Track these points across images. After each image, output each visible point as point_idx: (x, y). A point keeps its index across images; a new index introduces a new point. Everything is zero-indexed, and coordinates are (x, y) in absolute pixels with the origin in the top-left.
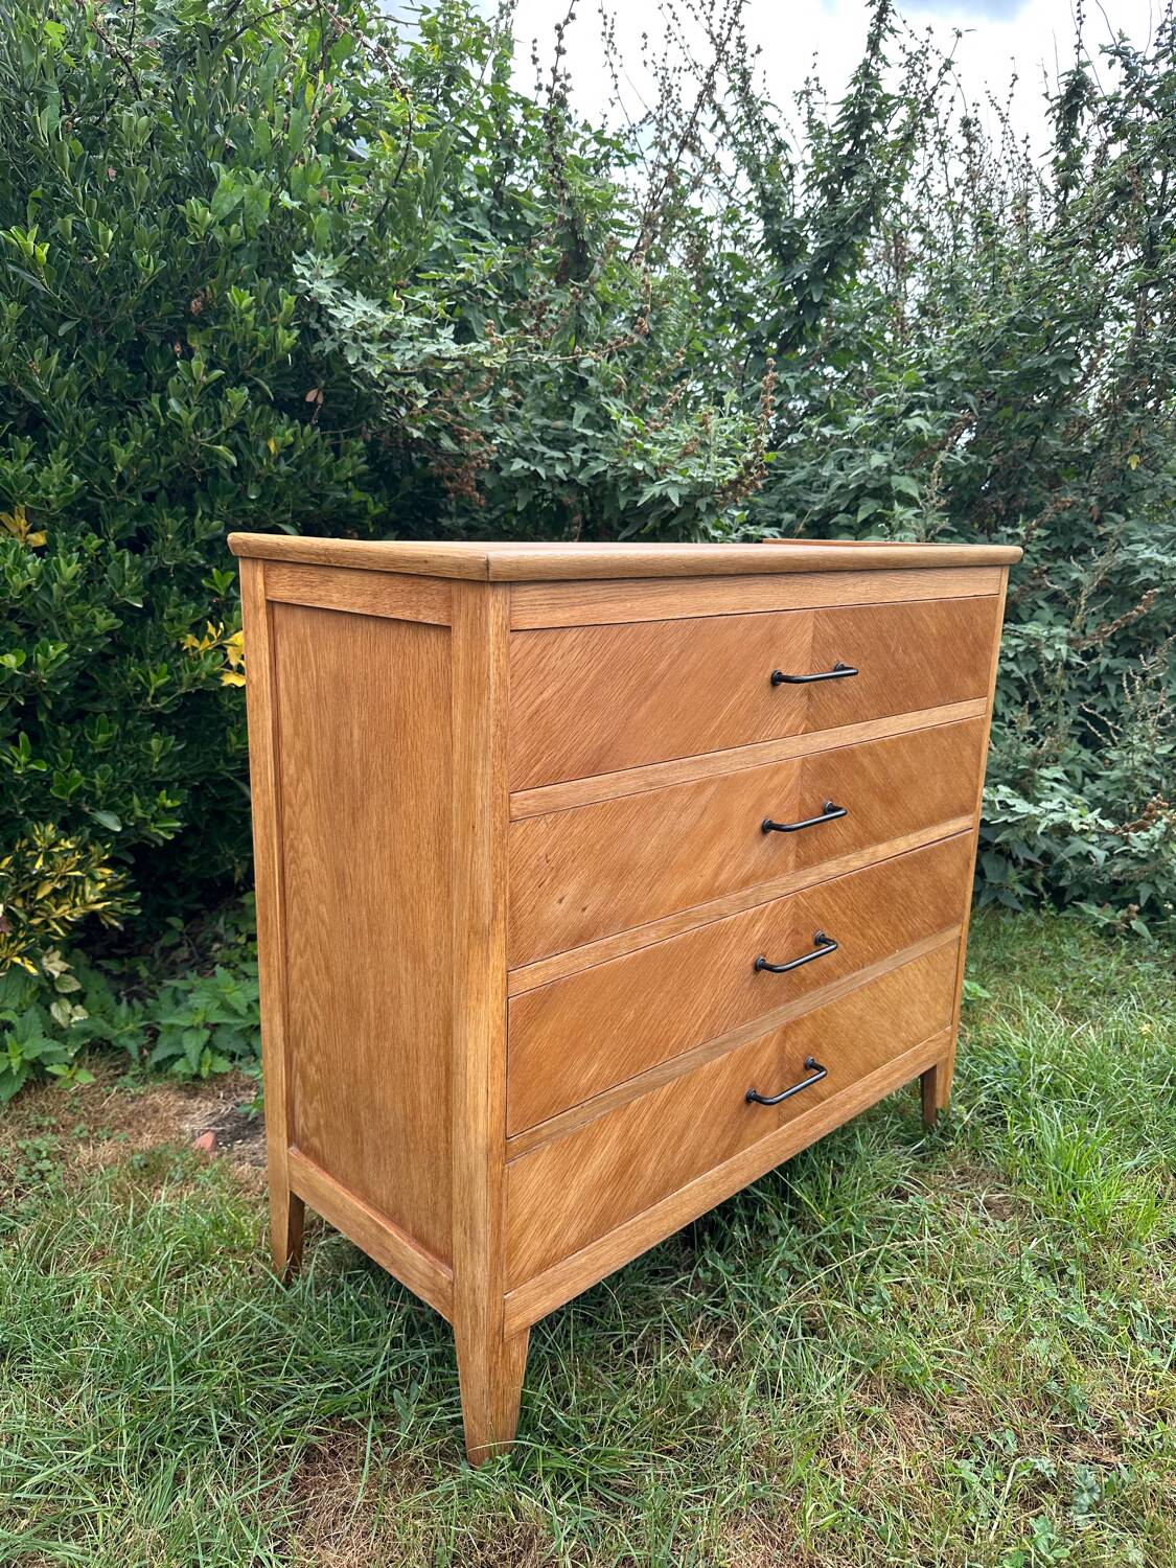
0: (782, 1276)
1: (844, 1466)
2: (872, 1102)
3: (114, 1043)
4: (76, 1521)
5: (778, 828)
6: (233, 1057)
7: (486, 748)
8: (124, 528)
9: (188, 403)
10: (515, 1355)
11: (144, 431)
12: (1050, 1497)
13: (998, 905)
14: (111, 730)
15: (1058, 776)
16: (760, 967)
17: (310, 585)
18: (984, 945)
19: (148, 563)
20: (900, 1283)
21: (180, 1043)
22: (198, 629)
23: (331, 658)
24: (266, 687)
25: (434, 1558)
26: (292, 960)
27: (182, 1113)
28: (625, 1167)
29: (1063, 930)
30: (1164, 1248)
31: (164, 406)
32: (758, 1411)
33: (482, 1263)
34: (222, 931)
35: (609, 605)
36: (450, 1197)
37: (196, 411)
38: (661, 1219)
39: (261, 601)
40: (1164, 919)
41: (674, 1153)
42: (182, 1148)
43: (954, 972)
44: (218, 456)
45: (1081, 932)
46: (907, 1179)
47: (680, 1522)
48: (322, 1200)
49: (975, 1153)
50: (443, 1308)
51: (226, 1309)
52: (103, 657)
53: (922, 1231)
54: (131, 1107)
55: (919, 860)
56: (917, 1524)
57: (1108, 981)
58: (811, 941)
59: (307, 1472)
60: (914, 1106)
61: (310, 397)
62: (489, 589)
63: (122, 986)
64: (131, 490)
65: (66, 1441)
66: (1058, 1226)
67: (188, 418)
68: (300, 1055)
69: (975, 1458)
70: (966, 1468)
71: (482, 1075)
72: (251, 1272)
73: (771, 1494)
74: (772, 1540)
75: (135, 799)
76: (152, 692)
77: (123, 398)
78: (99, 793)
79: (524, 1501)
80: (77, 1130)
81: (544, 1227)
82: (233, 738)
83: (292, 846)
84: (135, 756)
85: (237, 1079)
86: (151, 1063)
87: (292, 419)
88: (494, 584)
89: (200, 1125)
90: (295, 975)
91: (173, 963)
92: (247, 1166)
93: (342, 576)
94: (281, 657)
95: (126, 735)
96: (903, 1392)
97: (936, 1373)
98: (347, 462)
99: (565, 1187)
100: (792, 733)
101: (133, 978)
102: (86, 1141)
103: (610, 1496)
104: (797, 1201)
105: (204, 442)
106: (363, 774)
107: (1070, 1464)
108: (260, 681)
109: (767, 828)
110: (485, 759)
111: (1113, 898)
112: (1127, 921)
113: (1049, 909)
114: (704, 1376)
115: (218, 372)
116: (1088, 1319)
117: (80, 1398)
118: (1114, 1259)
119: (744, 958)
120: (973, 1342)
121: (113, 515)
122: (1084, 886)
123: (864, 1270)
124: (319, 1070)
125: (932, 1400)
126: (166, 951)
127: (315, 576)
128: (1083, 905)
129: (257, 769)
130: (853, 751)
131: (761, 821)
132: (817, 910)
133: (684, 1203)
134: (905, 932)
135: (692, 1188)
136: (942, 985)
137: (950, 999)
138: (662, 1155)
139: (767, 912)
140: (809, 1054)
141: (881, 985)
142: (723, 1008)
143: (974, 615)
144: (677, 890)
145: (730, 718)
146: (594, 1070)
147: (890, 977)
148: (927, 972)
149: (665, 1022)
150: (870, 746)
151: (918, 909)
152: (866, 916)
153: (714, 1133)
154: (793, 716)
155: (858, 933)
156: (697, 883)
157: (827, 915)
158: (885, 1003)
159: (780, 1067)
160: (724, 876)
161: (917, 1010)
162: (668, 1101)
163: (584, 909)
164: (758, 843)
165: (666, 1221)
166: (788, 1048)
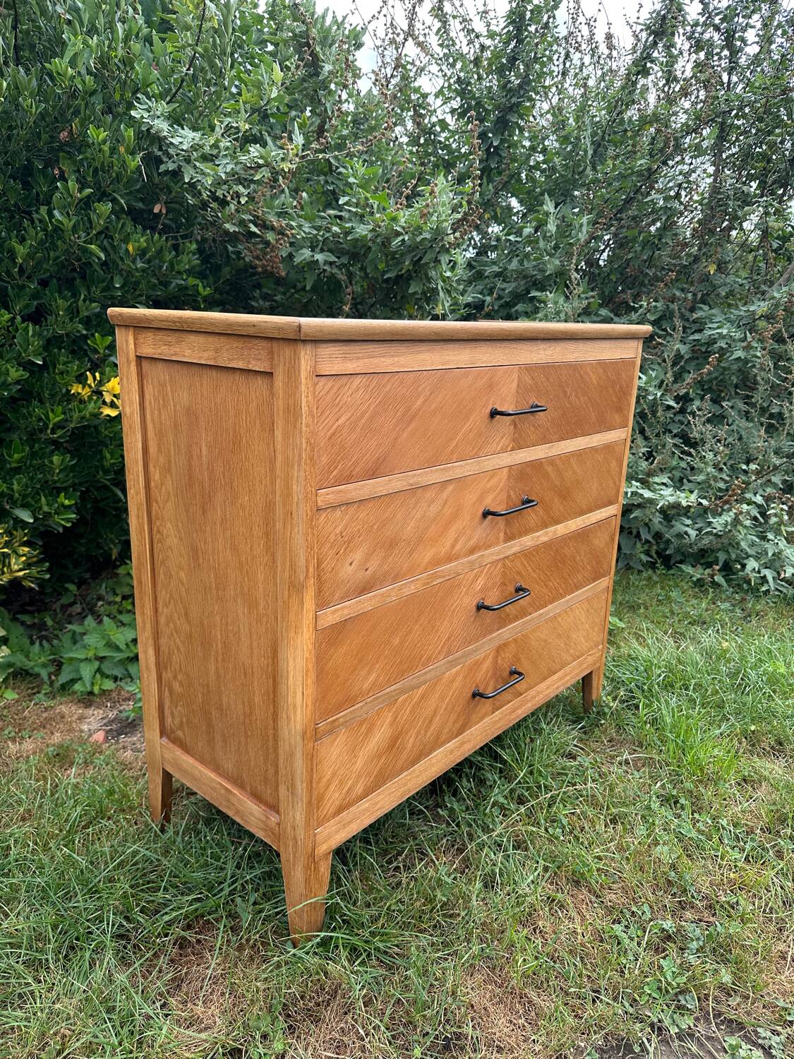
0: (496, 811)
1: (540, 932)
2: (553, 695)
3: (31, 671)
4: (20, 996)
5: (494, 514)
6: (116, 679)
7: (300, 458)
8: (27, 306)
9: (68, 213)
10: (322, 869)
11: (37, 234)
12: (672, 945)
13: (629, 567)
14: (23, 451)
15: (664, 481)
16: (480, 607)
17: (168, 344)
18: (620, 593)
19: (45, 333)
20: (573, 813)
21: (78, 671)
22: (81, 379)
23: (184, 397)
24: (137, 419)
25: (271, 1006)
26: (160, 610)
27: (81, 718)
28: (394, 743)
29: (671, 583)
30: (739, 785)
31: (51, 215)
32: (484, 899)
33: (300, 810)
34: (104, 593)
35: (382, 359)
36: (277, 766)
37: (74, 219)
38: (417, 776)
39: (132, 356)
40: (734, 574)
41: (426, 731)
42: (83, 742)
43: (604, 610)
44: (92, 253)
45: (682, 584)
46: (575, 746)
47: (434, 974)
48: (185, 772)
49: (619, 727)
50: (273, 841)
51: (120, 849)
52: (13, 400)
53: (586, 779)
54: (45, 715)
55: (583, 535)
56: (589, 966)
57: (701, 615)
58: (513, 591)
59: (181, 955)
60: (578, 699)
61: (156, 210)
62: (301, 346)
63: (34, 632)
64: (29, 277)
65: (10, 943)
66: (673, 773)
67: (68, 224)
68: (167, 675)
69: (624, 923)
70: (618, 929)
71: (299, 683)
72: (136, 824)
73: (493, 952)
74: (495, 982)
75: (43, 499)
76: (51, 426)
77: (19, 209)
78: (17, 495)
79: (331, 967)
80: (6, 732)
81: (341, 783)
82: (108, 456)
83: (159, 531)
84: (41, 468)
85: (119, 694)
86: (57, 685)
87: (145, 229)
88: (304, 341)
89: (95, 726)
90: (162, 620)
91: (71, 615)
92: (129, 753)
93: (192, 337)
94: (147, 397)
95: (33, 455)
96: (577, 883)
97: (598, 870)
98: (185, 258)
99: (355, 756)
100: (503, 450)
101: (42, 626)
102: (14, 740)
103: (387, 960)
104: (504, 762)
105: (80, 242)
106: (210, 479)
107: (684, 923)
108: (132, 413)
109: (486, 514)
110: (299, 465)
111: (702, 561)
112: (712, 576)
113: (661, 569)
114: (447, 879)
115: (88, 191)
116: (694, 831)
117: (19, 913)
118: (708, 793)
119: (470, 602)
120: (621, 849)
121: (18, 296)
122: (683, 554)
123: (550, 806)
124: (181, 685)
125: (597, 887)
126: (64, 608)
127: (172, 338)
128: (683, 567)
129: (131, 477)
130: (542, 463)
131: (482, 509)
132: (517, 569)
133: (433, 765)
134: (572, 583)
135: (437, 755)
136: (597, 618)
137: (601, 627)
138: (418, 733)
139: (485, 571)
140: (513, 665)
141: (558, 619)
142: (457, 635)
143: (620, 371)
144: (428, 557)
145: (463, 440)
146: (373, 677)
147: (564, 614)
148: (587, 610)
149: (419, 644)
150: (552, 460)
151: (580, 568)
152: (548, 573)
153: (452, 718)
154: (504, 438)
155: (543, 584)
156: (441, 552)
157: (523, 573)
158: (561, 631)
159: (494, 674)
160: (458, 547)
161: (581, 635)
162: (422, 698)
163: (366, 570)
164: (480, 524)
165: (420, 777)
166: (499, 661)
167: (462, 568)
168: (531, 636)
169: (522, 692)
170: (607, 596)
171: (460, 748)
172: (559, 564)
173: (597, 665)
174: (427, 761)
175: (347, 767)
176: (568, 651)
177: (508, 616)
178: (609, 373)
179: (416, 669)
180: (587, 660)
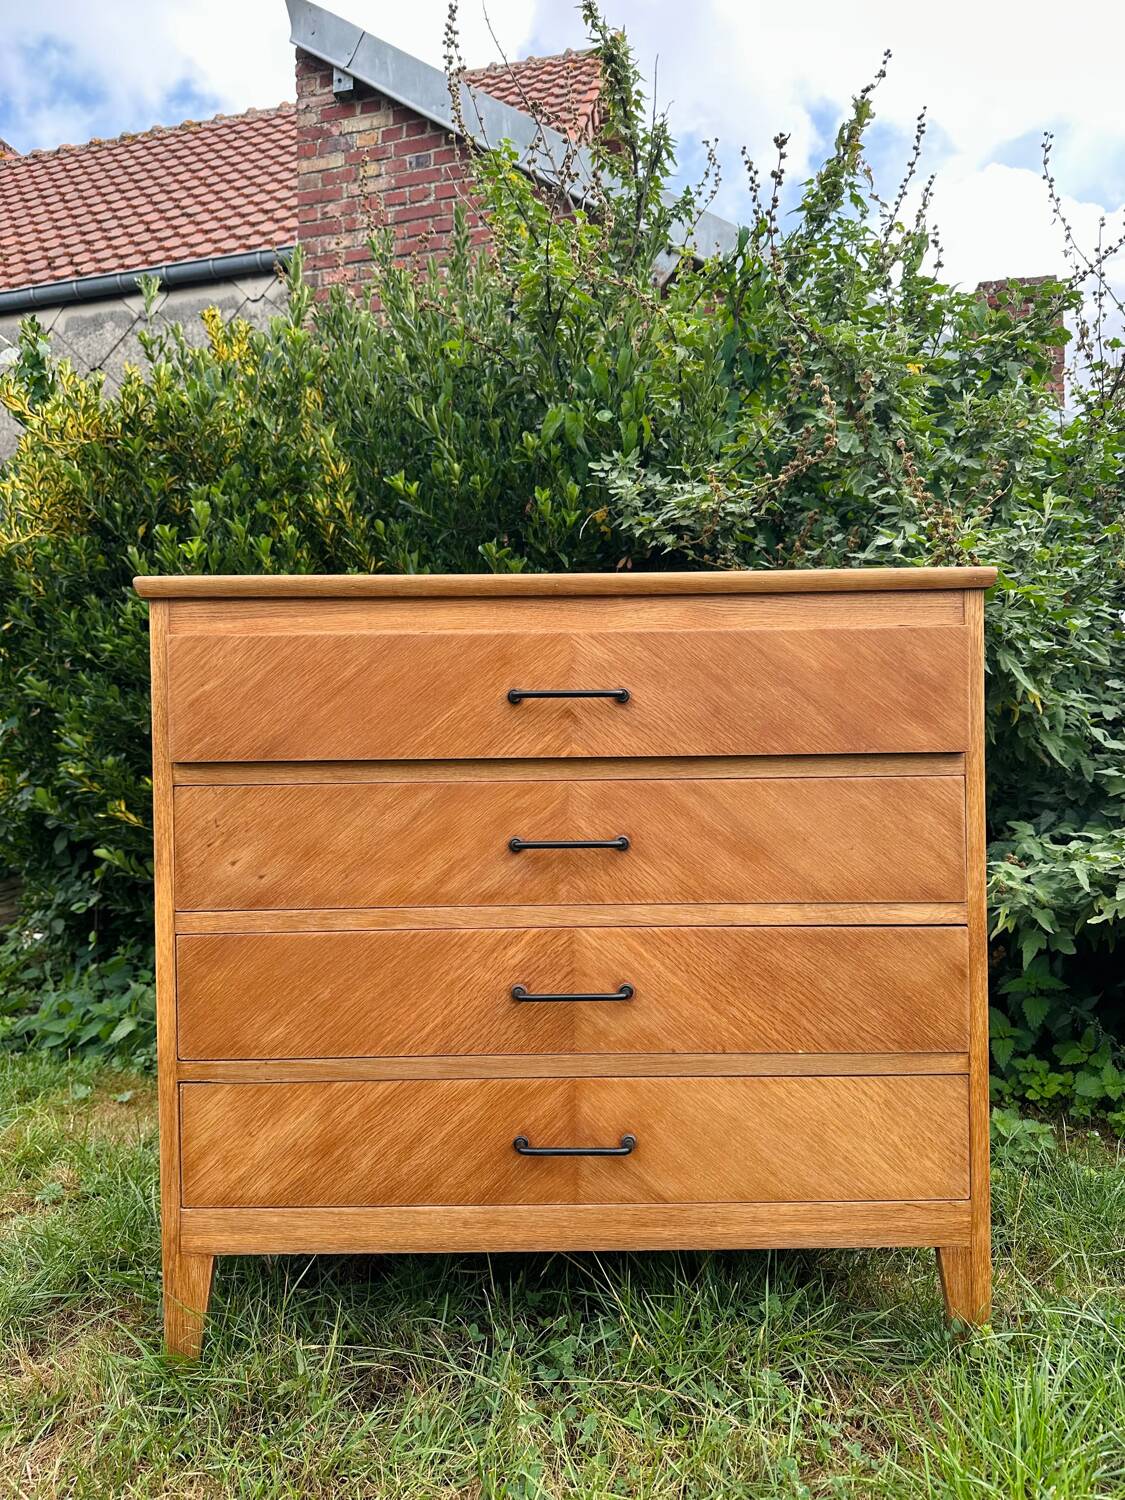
10: (195, 1274)
99: (250, 1135)
109: (517, 847)
119: (494, 980)
130: (663, 786)
131: (507, 838)
132: (617, 956)
133: (419, 1225)
134: (814, 1030)
135: (430, 1213)
136: (931, 1132)
137: (957, 1159)
138: (381, 1156)
139: (527, 938)
140: (630, 1132)
141: (774, 1088)
142: (463, 1026)
143: (909, 648)
144: (384, 884)
145: (447, 729)
146: (279, 1032)
147: (794, 1084)
148: (887, 1103)
149: (374, 1014)
150: (696, 785)
151: (840, 1007)
152: (721, 988)
153: (463, 1165)
154: (549, 737)
155: (706, 1004)
156: (412, 884)
157: (639, 967)
158: (788, 1116)
159: (573, 1128)
160: (453, 885)
161: (869, 1150)
162: (386, 1101)
163: (261, 877)
164: (506, 860)
165: (391, 1233)
166: (585, 1109)
167: (464, 919)
168: (680, 1094)
169: (665, 1196)
170: (966, 1094)
171: (489, 1227)
172: (757, 979)
173: (957, 1241)
174: (405, 1212)
175: (236, 1143)
176: (823, 1168)
177: (602, 1034)
178: (863, 649)
179: (370, 1050)
180: (907, 1215)
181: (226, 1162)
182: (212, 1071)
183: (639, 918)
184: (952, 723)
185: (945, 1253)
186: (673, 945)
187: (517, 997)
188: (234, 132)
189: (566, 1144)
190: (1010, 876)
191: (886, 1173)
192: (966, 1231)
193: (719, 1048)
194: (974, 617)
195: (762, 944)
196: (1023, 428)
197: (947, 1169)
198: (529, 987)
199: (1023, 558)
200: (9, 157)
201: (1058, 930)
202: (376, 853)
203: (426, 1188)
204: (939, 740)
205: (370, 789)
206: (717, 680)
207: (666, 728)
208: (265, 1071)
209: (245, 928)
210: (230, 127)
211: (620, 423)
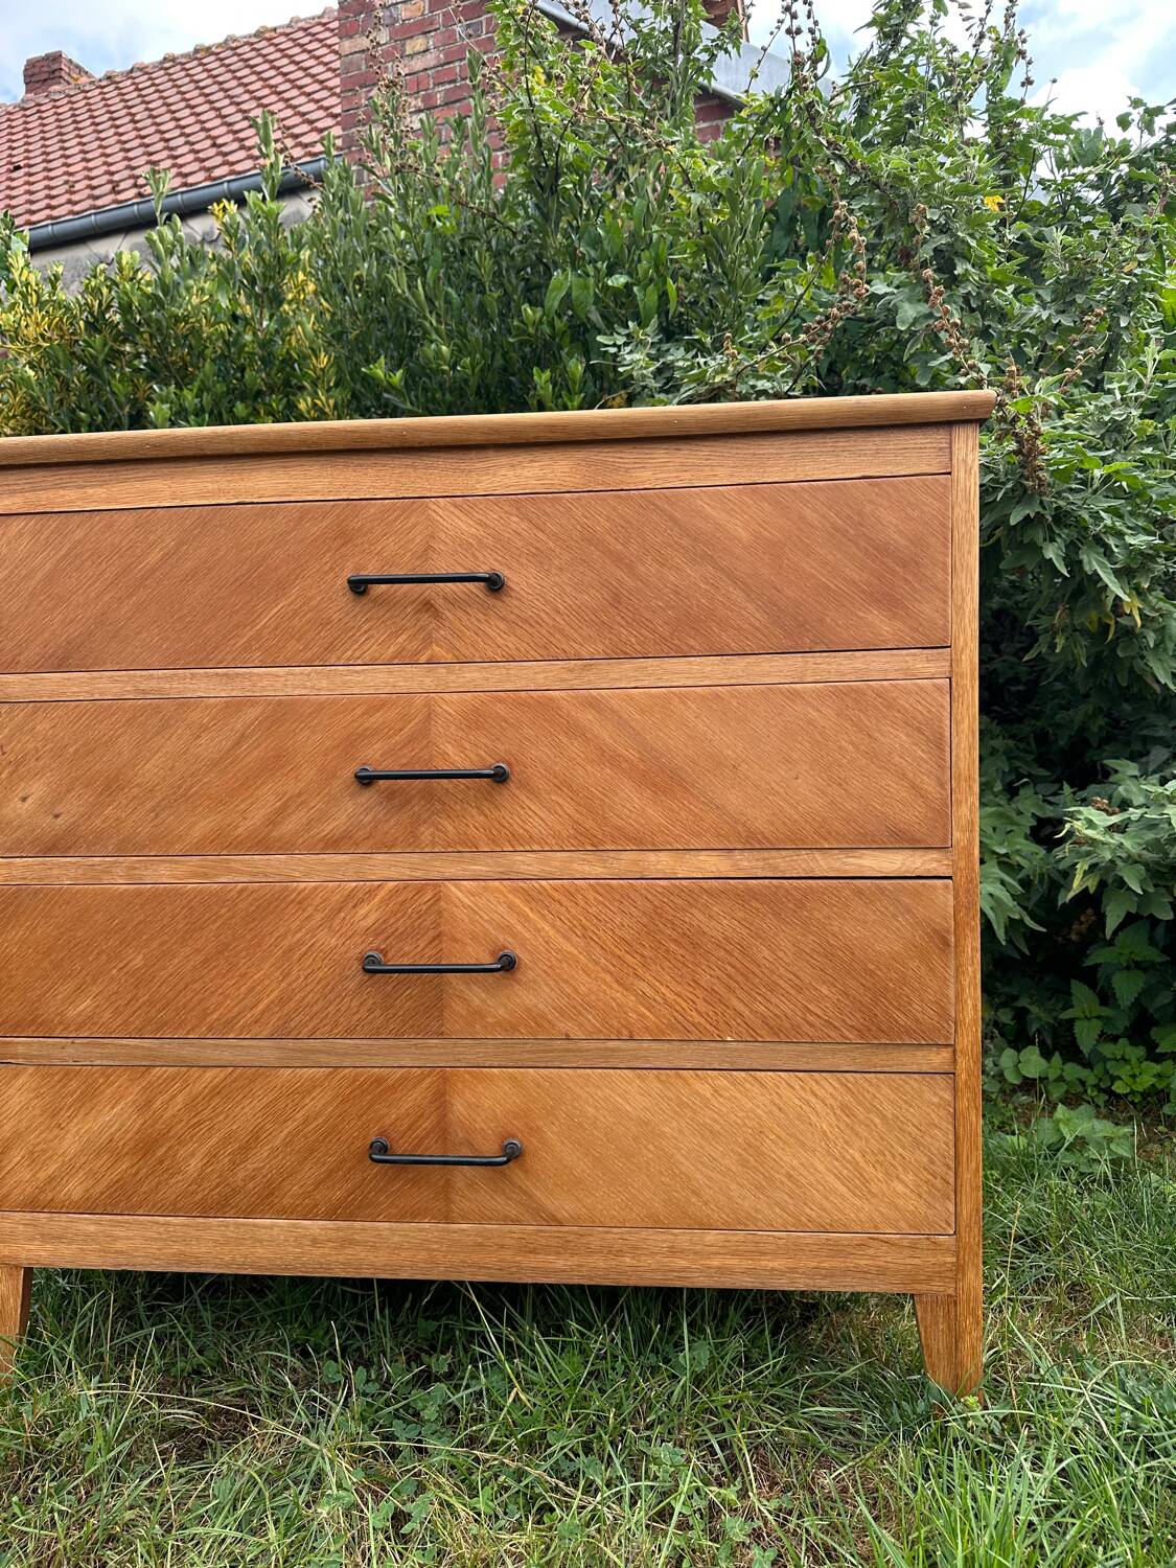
28: (149, 1147)
99: (58, 1127)
100: (404, 660)
109: (369, 778)
119: (341, 951)
130: (550, 699)
131: (354, 767)
132: (495, 917)
133: (260, 1241)
134: (747, 1012)
135: (272, 1227)
136: (904, 1148)
137: (938, 1183)
138: (212, 1157)
139: (382, 893)
140: (514, 1137)
141: (698, 1086)
142: (306, 1001)
143: (868, 508)
144: (202, 827)
145: (276, 628)
146: (85, 1005)
147: (721, 1080)
148: (844, 1108)
149: (197, 986)
150: (593, 697)
151: (781, 982)
152: (628, 958)
153: (310, 1172)
154: (404, 637)
155: (608, 978)
156: (237, 827)
157: (523, 931)
158: (715, 1120)
159: (442, 1130)
160: (289, 826)
161: (821, 1167)
162: (215, 1091)
163: (57, 816)
164: (352, 795)
165: (226, 1249)
166: (459, 1107)
167: (306, 871)
168: (578, 1090)
169: (559, 1216)
170: (951, 1099)
171: (342, 1246)
172: (672, 946)
173: (937, 1287)
174: (243, 1225)
175: (43, 1136)
176: (760, 1188)
177: (478, 1014)
178: (808, 513)
179: (193, 1029)
180: (871, 1252)
181: (33, 1157)
182: (12, 1050)
183: (523, 868)
184: (926, 609)
185: (921, 1302)
186: (565, 902)
187: (372, 968)
188: (310, 34)
189: (434, 1151)
190: (1091, 824)
191: (842, 1197)
192: (950, 1274)
193: (625, 1032)
194: (965, 461)
195: (679, 902)
196: (1130, 273)
197: (925, 1196)
198: (385, 955)
199: (1119, 432)
200: (84, 80)
201: (1151, 890)
202: (191, 787)
203: (267, 1197)
204: (908, 630)
205: (181, 706)
206: (617, 559)
207: (551, 623)
208: (71, 1051)
209: (41, 879)
210: (305, 30)
211: (635, 289)
